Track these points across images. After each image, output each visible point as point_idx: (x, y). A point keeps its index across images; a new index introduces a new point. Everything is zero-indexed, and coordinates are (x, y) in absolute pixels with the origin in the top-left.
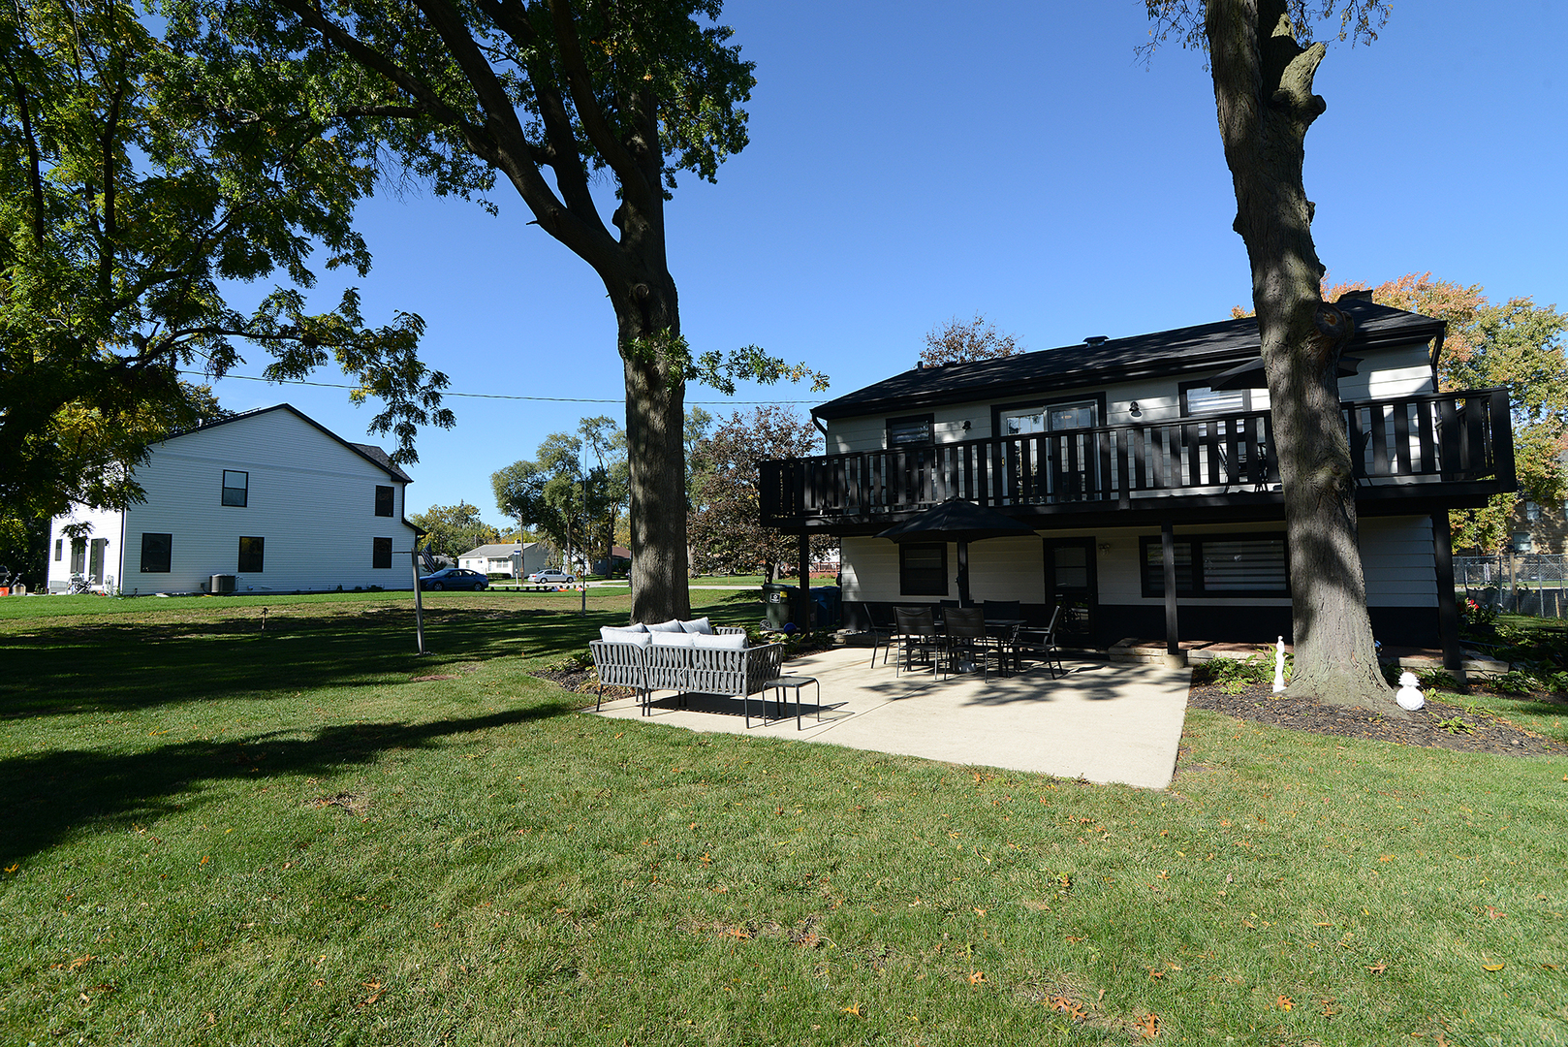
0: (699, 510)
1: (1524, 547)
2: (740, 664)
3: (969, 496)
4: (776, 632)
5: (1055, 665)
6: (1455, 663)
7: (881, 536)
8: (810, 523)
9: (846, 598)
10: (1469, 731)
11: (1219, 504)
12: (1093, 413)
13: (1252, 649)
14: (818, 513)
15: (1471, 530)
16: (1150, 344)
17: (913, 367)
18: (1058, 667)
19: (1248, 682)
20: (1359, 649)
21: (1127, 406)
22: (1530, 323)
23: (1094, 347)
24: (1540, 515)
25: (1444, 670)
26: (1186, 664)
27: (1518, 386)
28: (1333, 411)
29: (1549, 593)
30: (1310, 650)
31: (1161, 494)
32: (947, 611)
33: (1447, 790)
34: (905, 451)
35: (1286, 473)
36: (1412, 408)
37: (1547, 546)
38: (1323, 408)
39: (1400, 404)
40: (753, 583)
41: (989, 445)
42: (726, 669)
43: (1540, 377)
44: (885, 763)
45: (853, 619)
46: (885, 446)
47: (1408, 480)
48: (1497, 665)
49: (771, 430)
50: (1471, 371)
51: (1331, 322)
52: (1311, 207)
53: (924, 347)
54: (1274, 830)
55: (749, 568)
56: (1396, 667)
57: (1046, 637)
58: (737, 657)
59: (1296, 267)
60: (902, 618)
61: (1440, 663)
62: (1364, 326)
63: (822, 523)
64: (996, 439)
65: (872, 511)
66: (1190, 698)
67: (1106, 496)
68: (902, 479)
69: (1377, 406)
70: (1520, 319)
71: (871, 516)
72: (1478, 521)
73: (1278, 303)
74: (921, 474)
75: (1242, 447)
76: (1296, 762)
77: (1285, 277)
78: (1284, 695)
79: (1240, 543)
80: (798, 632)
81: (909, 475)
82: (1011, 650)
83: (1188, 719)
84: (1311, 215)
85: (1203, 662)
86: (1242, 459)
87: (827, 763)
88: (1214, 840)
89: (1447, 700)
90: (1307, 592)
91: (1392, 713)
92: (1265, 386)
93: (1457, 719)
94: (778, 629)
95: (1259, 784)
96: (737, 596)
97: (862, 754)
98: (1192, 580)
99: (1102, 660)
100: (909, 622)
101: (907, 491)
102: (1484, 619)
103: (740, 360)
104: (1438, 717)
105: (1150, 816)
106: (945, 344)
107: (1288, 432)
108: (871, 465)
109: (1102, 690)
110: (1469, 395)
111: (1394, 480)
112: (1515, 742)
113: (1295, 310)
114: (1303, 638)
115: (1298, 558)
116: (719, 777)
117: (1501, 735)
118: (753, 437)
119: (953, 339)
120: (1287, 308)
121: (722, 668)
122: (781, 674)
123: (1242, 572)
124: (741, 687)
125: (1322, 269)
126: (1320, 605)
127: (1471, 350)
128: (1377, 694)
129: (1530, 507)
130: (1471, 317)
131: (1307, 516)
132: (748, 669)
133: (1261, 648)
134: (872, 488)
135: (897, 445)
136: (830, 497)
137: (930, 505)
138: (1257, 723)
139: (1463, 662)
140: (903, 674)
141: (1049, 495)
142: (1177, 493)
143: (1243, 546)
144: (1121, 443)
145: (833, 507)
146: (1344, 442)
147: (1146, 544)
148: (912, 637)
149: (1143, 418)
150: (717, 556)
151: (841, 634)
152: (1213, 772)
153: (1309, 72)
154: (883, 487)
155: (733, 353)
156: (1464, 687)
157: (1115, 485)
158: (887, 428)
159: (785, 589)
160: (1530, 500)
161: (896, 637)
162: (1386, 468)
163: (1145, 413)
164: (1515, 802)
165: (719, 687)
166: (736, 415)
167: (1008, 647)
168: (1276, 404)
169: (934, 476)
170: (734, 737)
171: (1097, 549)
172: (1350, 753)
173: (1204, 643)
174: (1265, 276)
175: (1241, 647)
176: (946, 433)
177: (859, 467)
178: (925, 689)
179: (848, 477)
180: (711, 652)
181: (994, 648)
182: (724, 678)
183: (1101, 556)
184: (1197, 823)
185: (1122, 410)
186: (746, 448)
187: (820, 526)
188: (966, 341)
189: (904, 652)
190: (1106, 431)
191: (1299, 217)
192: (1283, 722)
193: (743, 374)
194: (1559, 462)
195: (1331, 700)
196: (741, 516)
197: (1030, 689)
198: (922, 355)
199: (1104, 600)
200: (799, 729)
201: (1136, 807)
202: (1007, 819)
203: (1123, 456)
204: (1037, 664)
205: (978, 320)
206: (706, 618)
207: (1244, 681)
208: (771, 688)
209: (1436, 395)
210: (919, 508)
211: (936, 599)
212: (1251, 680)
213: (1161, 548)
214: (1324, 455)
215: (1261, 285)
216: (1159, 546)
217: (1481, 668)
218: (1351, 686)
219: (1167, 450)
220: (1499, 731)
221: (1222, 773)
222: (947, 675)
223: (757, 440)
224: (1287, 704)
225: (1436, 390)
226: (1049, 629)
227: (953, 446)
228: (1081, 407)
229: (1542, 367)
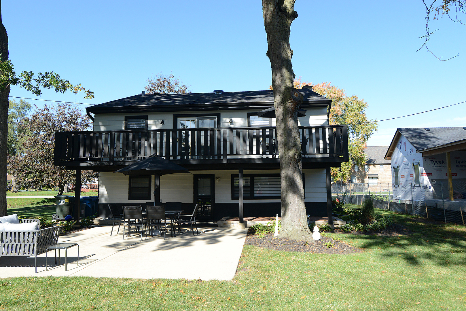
0: (21, 155)
1: (354, 181)
2: (33, 239)
3: (161, 154)
4: (61, 220)
5: (195, 230)
6: (331, 222)
7: (119, 172)
8: (82, 164)
9: (101, 202)
10: (333, 246)
11: (259, 162)
12: (215, 122)
13: (269, 219)
14: (87, 159)
15: (340, 174)
16: (238, 96)
17: (141, 93)
18: (196, 231)
19: (267, 233)
20: (302, 218)
21: (228, 120)
22: (357, 104)
23: (217, 95)
24: (359, 170)
25: (328, 225)
26: (246, 227)
27: (354, 125)
28: (296, 129)
29: (359, 196)
30: (287, 219)
31: (240, 157)
32: (148, 207)
33: (324, 269)
34: (133, 132)
35: (281, 151)
36: (321, 130)
37: (360, 180)
38: (293, 128)
39: (317, 128)
40: (51, 195)
41: (171, 132)
42: (24, 241)
43: (359, 123)
44: (110, 283)
45: (104, 212)
46: (123, 129)
47: (320, 156)
48: (343, 222)
49: (66, 116)
50: (341, 119)
51: (296, 96)
52: (292, 52)
53: (147, 85)
54: (268, 291)
55: (50, 187)
56: (314, 224)
57: (192, 218)
58: (31, 235)
59: (286, 73)
60: (126, 211)
61: (327, 222)
62: (308, 99)
63: (89, 165)
64: (175, 129)
65: (115, 159)
66: (246, 241)
67: (219, 157)
68: (131, 145)
69: (310, 128)
70: (354, 102)
71: (114, 162)
72: (342, 171)
73: (280, 86)
74: (140, 143)
75: (268, 140)
76: (279, 263)
77: (282, 76)
78: (278, 237)
79: (268, 178)
80: (73, 220)
81: (134, 144)
82: (177, 224)
83: (244, 249)
84: (292, 55)
85: (252, 226)
86: (268, 145)
87: (79, 287)
88: (247, 299)
89: (328, 236)
90: (286, 197)
91: (311, 241)
92: (275, 117)
93: (329, 242)
94: (62, 219)
95: (265, 274)
96: (42, 202)
97: (98, 280)
98: (250, 192)
99: (215, 226)
100: (130, 213)
101: (133, 151)
102: (341, 206)
103: (45, 78)
104: (324, 242)
105: (224, 292)
106: (156, 85)
107: (281, 136)
108: (116, 137)
109: (213, 239)
110: (337, 127)
111: (316, 156)
112: (345, 249)
113: (285, 90)
114: (284, 214)
115: (284, 184)
116: (13, 302)
117: (342, 247)
118: (55, 119)
119: (160, 83)
120: (283, 88)
121: (22, 241)
122: (58, 242)
123: (268, 189)
124: (33, 251)
125: (294, 76)
126: (290, 202)
127: (341, 111)
128: (307, 235)
129: (356, 167)
130: (341, 100)
131: (287, 168)
132: (38, 241)
133: (272, 219)
134: (116, 148)
135: (129, 129)
136: (94, 152)
137: (144, 158)
138: (267, 249)
139: (334, 221)
140: (126, 238)
141: (196, 155)
142: (245, 157)
143: (269, 179)
144: (225, 135)
145: (95, 157)
146: (299, 141)
147: (234, 177)
148: (131, 220)
149: (234, 126)
150: (30, 180)
151: (97, 220)
152: (250, 270)
153: (293, 1)
154: (121, 148)
155: (41, 74)
156: (333, 230)
157: (222, 153)
158: (125, 121)
159: (67, 197)
160: (356, 164)
161: (124, 221)
162: (313, 151)
163: (235, 124)
164: (343, 271)
165: (20, 252)
166: (46, 106)
167: (175, 223)
168: (278, 124)
169: (146, 145)
170: (26, 279)
171: (215, 179)
172: (296, 258)
173: (253, 218)
174: (276, 75)
175: (266, 219)
176: (153, 124)
177: (109, 138)
178: (135, 244)
179: (104, 142)
180: (15, 233)
181: (169, 223)
182: (22, 247)
183: (217, 182)
184: (241, 293)
185: (226, 122)
186: (51, 124)
187: (87, 166)
188: (166, 84)
189: (127, 227)
190: (219, 130)
191: (288, 55)
192: (277, 248)
193: (46, 86)
194: (364, 152)
195: (293, 238)
196: (46, 159)
197: (183, 241)
198: (146, 88)
199: (217, 201)
200: (66, 270)
201: (219, 289)
202: (165, 302)
203: (225, 141)
204: (188, 230)
205: (172, 76)
206: (16, 214)
207: (265, 233)
208: (51, 250)
209: (328, 126)
210: (138, 159)
211: (144, 202)
212: (268, 232)
213: (238, 179)
214: (293, 145)
215: (274, 78)
216: (237, 178)
217: (339, 223)
218: (299, 232)
219: (242, 139)
220: (341, 246)
221: (253, 270)
222: (147, 237)
223: (58, 120)
224: (278, 240)
225: (328, 124)
226: (193, 214)
227: (155, 131)
228: (211, 119)
229: (360, 119)
